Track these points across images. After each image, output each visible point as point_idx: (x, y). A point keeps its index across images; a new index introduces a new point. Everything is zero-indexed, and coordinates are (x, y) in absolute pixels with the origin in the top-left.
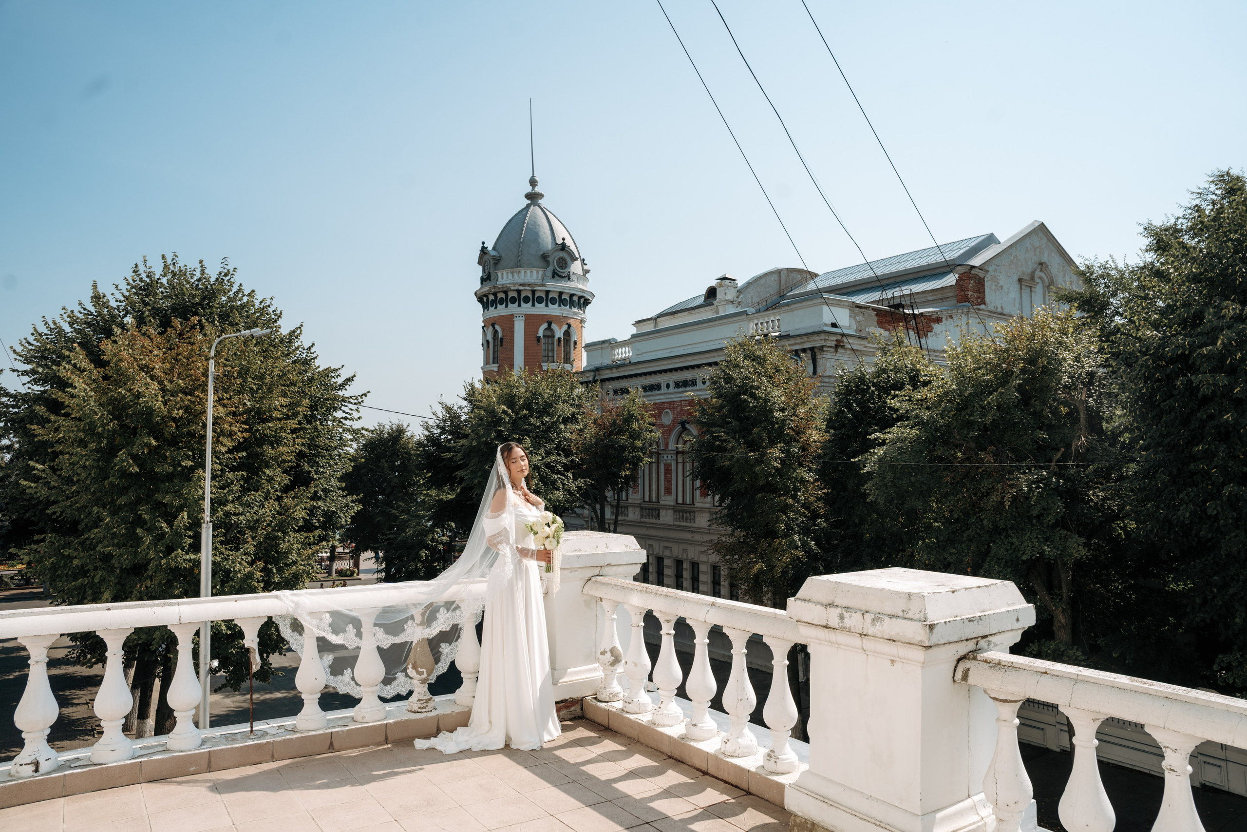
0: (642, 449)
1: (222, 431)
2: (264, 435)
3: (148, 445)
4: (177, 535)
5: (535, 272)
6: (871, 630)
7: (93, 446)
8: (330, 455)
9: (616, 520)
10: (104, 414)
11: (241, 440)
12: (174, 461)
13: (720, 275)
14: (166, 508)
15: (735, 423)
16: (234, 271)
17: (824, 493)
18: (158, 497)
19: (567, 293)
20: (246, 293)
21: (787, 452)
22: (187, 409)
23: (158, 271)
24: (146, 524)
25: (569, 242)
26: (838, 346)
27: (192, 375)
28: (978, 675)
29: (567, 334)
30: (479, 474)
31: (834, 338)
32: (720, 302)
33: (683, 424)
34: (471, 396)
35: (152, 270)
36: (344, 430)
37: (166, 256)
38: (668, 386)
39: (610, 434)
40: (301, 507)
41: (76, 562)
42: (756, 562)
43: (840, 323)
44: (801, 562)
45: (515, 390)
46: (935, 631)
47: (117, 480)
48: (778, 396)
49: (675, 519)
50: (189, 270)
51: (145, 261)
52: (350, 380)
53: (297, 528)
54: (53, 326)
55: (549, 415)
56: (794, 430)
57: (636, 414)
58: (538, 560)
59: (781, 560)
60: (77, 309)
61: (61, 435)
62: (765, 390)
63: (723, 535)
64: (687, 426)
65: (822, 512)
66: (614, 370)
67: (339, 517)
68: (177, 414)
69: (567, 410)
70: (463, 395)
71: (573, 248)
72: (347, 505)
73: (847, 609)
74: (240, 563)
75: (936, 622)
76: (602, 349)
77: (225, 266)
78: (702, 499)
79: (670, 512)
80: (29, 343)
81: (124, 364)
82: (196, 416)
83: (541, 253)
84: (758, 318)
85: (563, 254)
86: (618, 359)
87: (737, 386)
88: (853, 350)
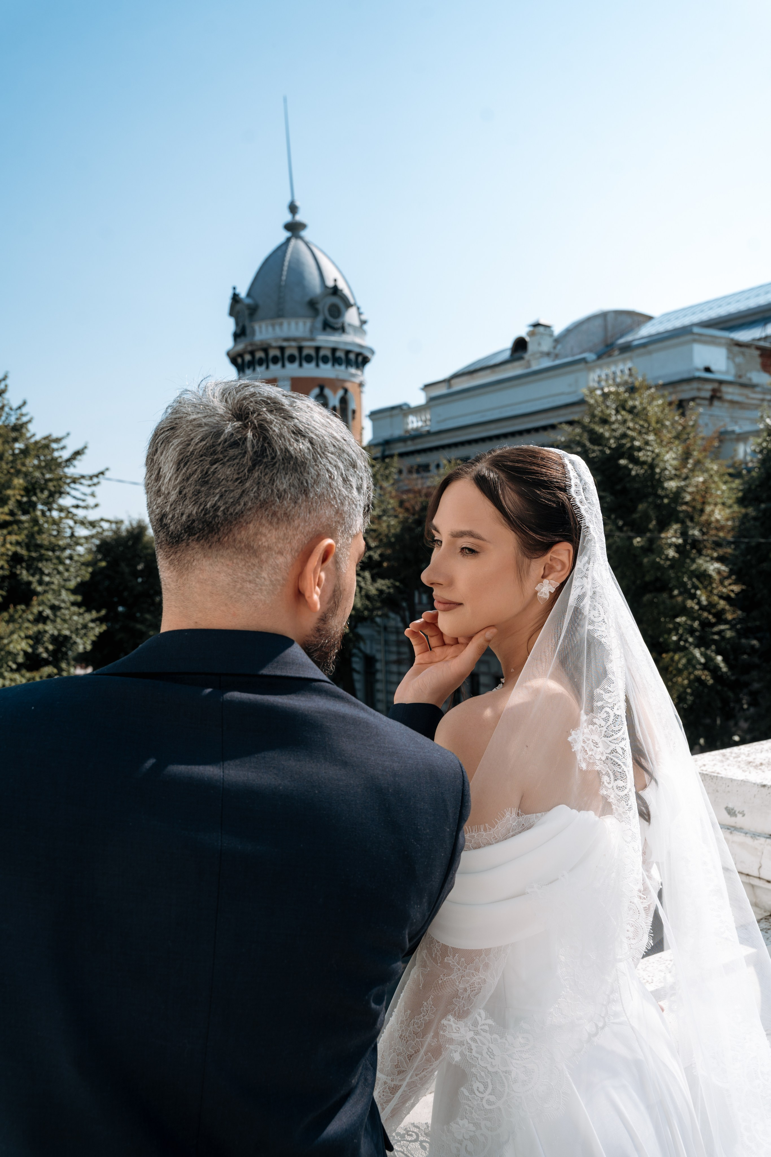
5: (301, 324)
8: (58, 558)
13: (533, 321)
17: (732, 590)
19: (342, 350)
21: (685, 536)
25: (342, 285)
26: (715, 397)
29: (344, 401)
31: (709, 386)
32: (534, 354)
36: (76, 523)
40: (20, 636)
43: (713, 368)
48: (668, 459)
52: (78, 453)
53: (14, 666)
56: (691, 506)
62: (651, 452)
65: (728, 616)
66: (409, 443)
67: (75, 643)
71: (346, 292)
72: (85, 626)
76: (391, 416)
83: (307, 299)
84: (601, 367)
85: (335, 300)
86: (413, 429)
87: (610, 448)
88: (732, 402)
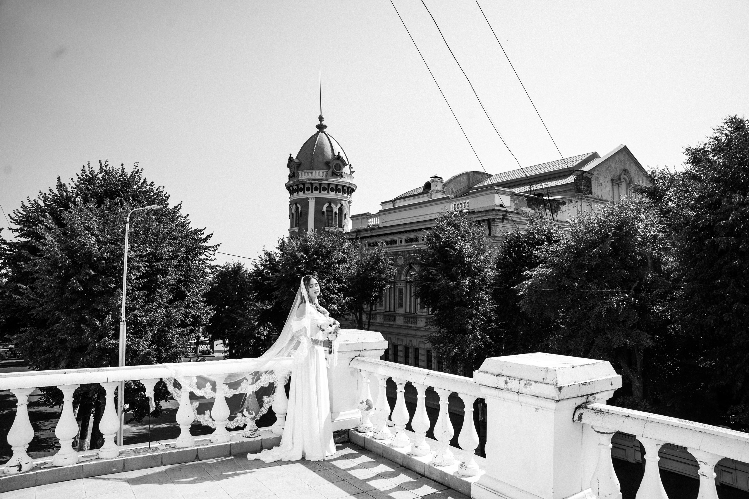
0: (385, 280)
1: (133, 266)
2: (158, 269)
3: (89, 274)
4: (106, 329)
5: (321, 172)
6: (524, 390)
7: (56, 274)
8: (197, 281)
9: (369, 322)
10: (63, 256)
11: (144, 272)
12: (104, 284)
13: (433, 175)
14: (99, 313)
15: (441, 264)
16: (141, 170)
17: (495, 307)
18: (94, 305)
19: (341, 185)
20: (148, 183)
21: (473, 282)
22: (112, 253)
23: (96, 170)
24: (87, 321)
25: (342, 155)
26: (504, 218)
27: (116, 233)
28: (588, 417)
29: (341, 210)
30: (287, 293)
31: (502, 214)
32: (433, 191)
33: (410, 264)
34: (282, 246)
35: (93, 169)
36: (205, 267)
37: (102, 161)
38: (401, 242)
39: (366, 270)
40: (179, 313)
41: (44, 344)
42: (454, 349)
43: (505, 205)
44: (481, 348)
45: (309, 243)
46: (562, 391)
47: (70, 295)
48: (467, 248)
49: (405, 322)
50: (114, 170)
51: (89, 164)
52: (209, 236)
53: (176, 325)
54: (33, 203)
55: (329, 258)
56: (477, 269)
57: (381, 258)
58: (324, 346)
59: (469, 347)
60: (48, 193)
61: (37, 268)
62: (460, 245)
63: (434, 332)
64: (413, 266)
65: (494, 318)
66: (369, 232)
67: (202, 319)
68: (106, 256)
69: (340, 256)
70: (277, 246)
71: (344, 158)
72: (207, 312)
73: (510, 377)
74: (143, 346)
75: (562, 386)
76: (361, 219)
77: (136, 168)
78: (421, 310)
79: (402, 318)
80: (19, 213)
81: (75, 226)
82: (118, 257)
83: (325, 161)
84: (455, 201)
85: (338, 162)
86: (371, 225)
87: (443, 242)
88: (512, 221)
